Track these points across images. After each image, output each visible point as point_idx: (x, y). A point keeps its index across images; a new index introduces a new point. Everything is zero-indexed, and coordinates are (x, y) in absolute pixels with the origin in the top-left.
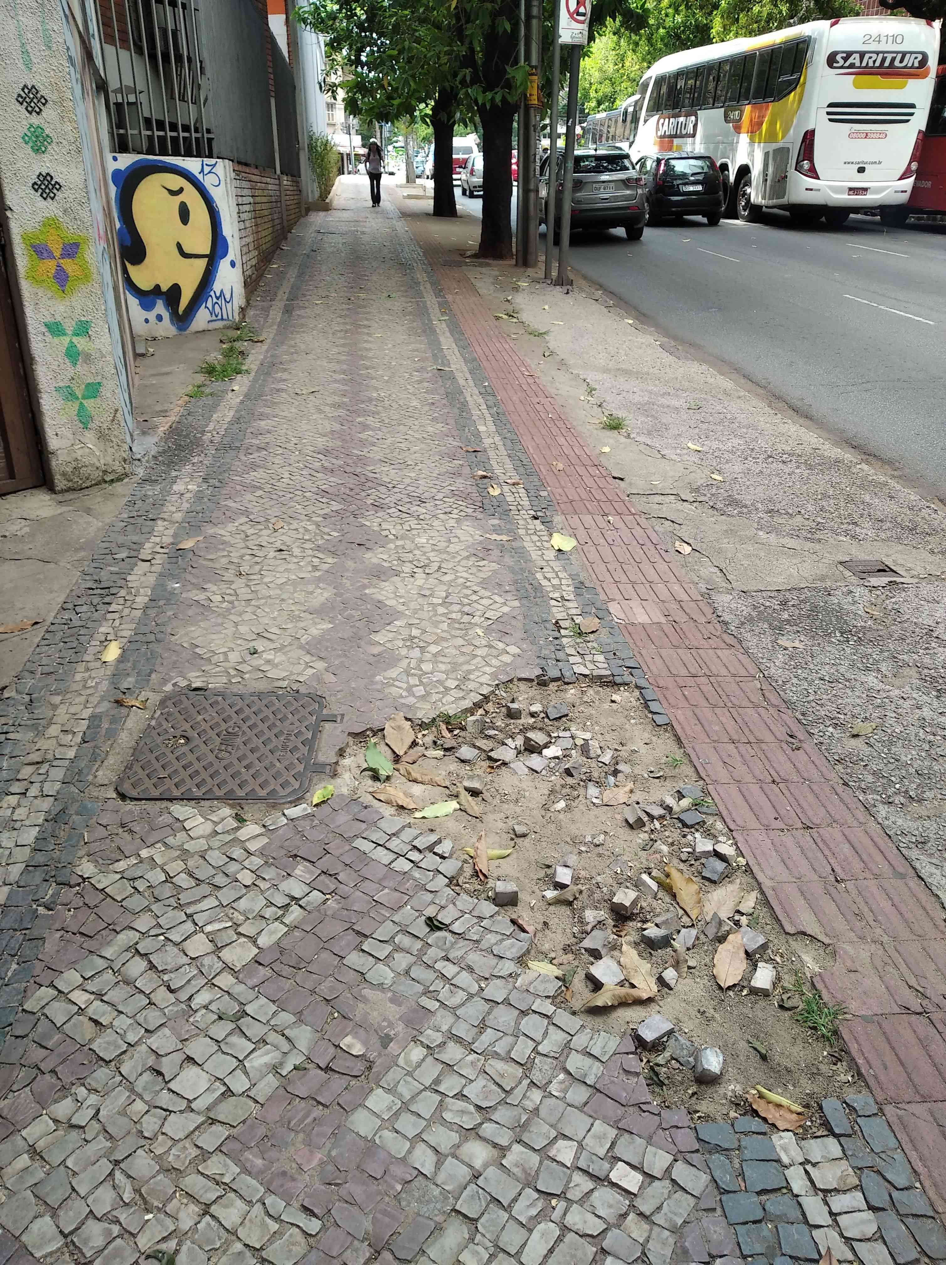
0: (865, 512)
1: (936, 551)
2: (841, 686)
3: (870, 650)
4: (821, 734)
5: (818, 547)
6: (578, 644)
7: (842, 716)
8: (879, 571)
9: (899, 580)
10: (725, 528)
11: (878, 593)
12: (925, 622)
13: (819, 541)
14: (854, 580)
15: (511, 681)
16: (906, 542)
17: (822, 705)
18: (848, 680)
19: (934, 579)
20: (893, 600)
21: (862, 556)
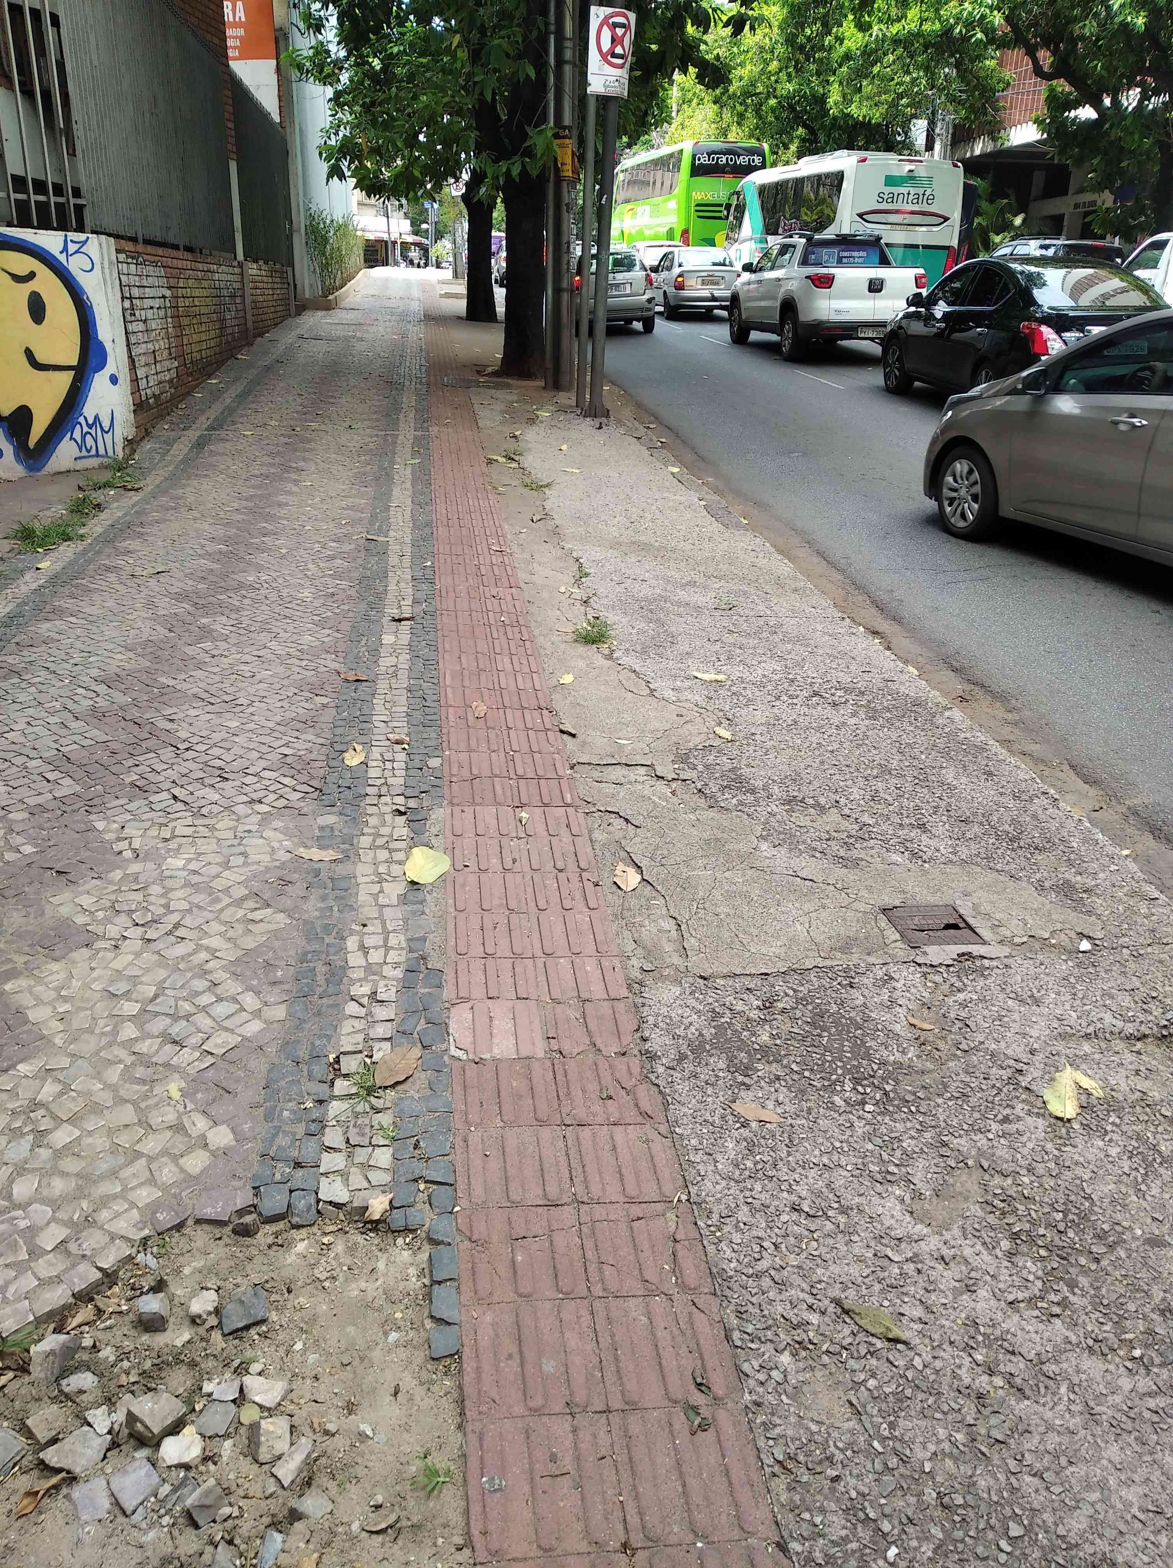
0: (943, 804)
1: (1047, 884)
2: (829, 1226)
3: (899, 1126)
4: (762, 1377)
5: (851, 876)
6: (357, 1115)
7: (814, 1318)
8: (948, 927)
9: (976, 949)
10: (706, 836)
11: (938, 979)
12: (1009, 1052)
13: (856, 863)
14: (900, 950)
15: (179, 1227)
16: (999, 866)
17: (781, 1285)
18: (844, 1211)
19: (1037, 946)
20: (961, 996)
21: (925, 896)
